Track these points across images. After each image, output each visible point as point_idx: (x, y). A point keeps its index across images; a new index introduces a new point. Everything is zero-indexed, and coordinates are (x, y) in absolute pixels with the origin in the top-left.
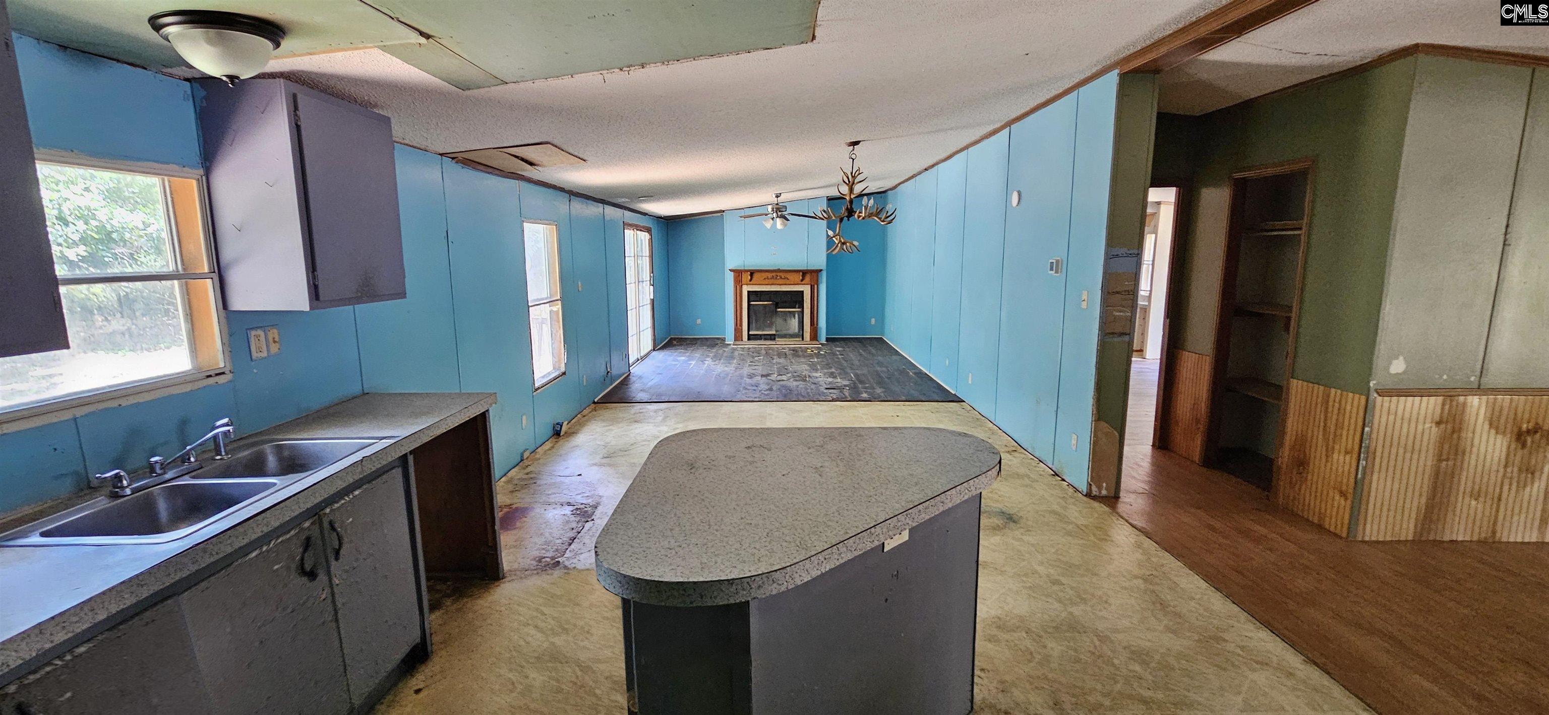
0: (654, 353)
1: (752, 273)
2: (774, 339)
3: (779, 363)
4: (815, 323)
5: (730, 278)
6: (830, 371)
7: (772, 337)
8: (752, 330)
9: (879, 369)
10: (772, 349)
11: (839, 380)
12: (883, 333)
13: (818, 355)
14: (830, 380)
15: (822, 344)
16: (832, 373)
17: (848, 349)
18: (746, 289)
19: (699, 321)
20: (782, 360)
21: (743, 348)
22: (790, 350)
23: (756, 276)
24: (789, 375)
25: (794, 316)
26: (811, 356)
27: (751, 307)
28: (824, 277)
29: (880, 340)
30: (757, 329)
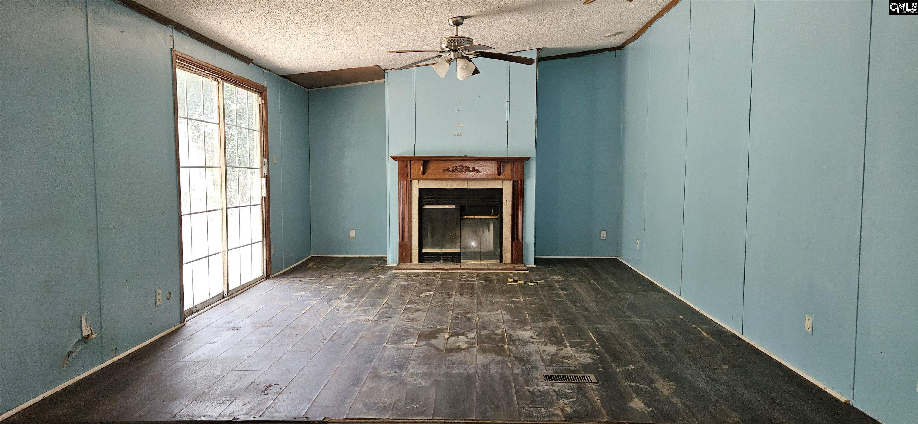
0: (267, 283)
1: (426, 162)
2: (459, 261)
3: (459, 306)
4: (520, 236)
5: (393, 168)
6: (549, 324)
7: (456, 258)
8: (427, 247)
9: (636, 320)
10: (452, 276)
11: (569, 350)
12: (618, 249)
13: (524, 288)
14: (551, 349)
15: (530, 269)
16: (553, 332)
17: (570, 278)
18: (416, 186)
19: (352, 234)
20: (464, 300)
21: (408, 275)
22: (480, 279)
23: (432, 166)
24: (472, 335)
25: (489, 227)
26: (513, 291)
27: (425, 213)
28: (532, 168)
29: (616, 264)
30: (433, 247)
